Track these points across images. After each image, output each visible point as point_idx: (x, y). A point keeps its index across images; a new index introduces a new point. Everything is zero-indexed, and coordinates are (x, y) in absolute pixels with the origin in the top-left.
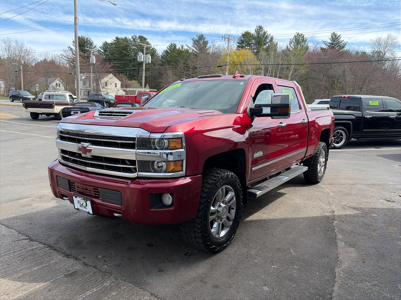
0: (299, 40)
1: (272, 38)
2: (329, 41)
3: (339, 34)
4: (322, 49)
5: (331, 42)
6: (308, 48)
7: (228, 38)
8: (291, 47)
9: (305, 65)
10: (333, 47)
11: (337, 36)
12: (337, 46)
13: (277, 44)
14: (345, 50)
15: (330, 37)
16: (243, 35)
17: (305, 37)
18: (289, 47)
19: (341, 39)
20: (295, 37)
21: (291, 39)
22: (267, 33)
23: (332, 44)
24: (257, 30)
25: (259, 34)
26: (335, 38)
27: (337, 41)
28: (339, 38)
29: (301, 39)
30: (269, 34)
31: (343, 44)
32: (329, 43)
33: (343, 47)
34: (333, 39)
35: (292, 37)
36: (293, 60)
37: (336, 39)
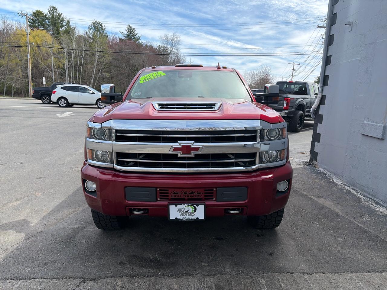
0: (97, 27)
1: (68, 22)
2: (126, 33)
3: (133, 28)
4: (120, 39)
5: (127, 34)
6: (108, 37)
7: (26, 16)
8: (91, 34)
9: (109, 53)
10: (130, 38)
11: (132, 29)
12: (134, 38)
13: (75, 29)
14: (140, 43)
15: (126, 29)
16: (34, 13)
17: (103, 25)
18: (89, 33)
19: (136, 33)
20: (93, 24)
21: (89, 26)
22: (62, 15)
23: (129, 35)
24: (50, 10)
25: (53, 14)
26: (130, 31)
27: (132, 34)
28: (134, 31)
29: (99, 27)
30: (64, 17)
31: (138, 37)
32: (126, 35)
33: (138, 40)
34: (129, 31)
35: (90, 24)
36: (97, 47)
37: (132, 32)
